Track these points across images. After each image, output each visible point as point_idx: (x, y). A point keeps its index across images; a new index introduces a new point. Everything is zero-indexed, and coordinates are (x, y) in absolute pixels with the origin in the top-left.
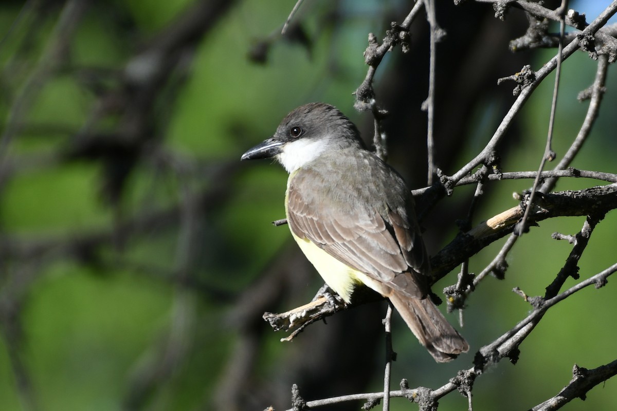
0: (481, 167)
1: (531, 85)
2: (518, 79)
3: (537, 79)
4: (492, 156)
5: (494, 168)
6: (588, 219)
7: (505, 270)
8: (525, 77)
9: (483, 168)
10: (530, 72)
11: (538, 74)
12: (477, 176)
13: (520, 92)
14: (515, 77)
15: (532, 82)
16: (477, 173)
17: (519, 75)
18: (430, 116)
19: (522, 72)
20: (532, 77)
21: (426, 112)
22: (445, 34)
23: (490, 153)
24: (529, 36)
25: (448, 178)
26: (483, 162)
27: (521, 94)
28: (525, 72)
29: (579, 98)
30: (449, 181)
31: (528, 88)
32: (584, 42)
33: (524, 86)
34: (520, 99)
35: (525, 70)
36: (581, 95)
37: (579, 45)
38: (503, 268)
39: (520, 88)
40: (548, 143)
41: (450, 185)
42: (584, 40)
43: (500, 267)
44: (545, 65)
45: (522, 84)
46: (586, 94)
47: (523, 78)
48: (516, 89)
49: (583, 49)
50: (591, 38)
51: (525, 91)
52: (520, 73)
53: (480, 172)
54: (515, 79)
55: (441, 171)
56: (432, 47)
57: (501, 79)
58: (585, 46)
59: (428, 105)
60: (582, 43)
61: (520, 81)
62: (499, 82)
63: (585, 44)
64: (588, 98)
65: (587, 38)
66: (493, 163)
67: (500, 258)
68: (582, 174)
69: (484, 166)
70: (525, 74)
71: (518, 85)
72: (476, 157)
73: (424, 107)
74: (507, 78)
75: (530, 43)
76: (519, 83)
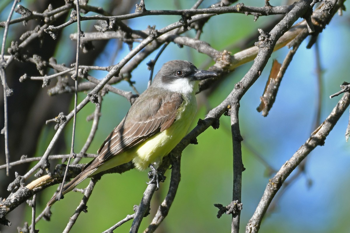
0: (39, 170)
1: (64, 123)
2: (57, 120)
3: (67, 120)
4: (45, 164)
5: (47, 170)
6: (92, 180)
7: (51, 216)
8: (61, 119)
9: (40, 170)
10: (63, 116)
11: (68, 117)
12: (37, 175)
13: (58, 128)
14: (55, 119)
15: (65, 121)
16: (37, 174)
17: (58, 118)
18: (6, 137)
19: (59, 116)
20: (64, 119)
21: (4, 135)
22: (12, 91)
23: (44, 162)
24: (58, 87)
25: (22, 177)
26: (40, 167)
27: (59, 129)
28: (60, 117)
29: (87, 120)
30: (22, 179)
31: (63, 125)
32: (92, 98)
33: (61, 124)
34: (59, 131)
35: (61, 115)
36: (88, 118)
37: (89, 100)
38: (49, 215)
39: (58, 125)
40: (72, 149)
41: (23, 180)
42: (92, 97)
43: (47, 214)
44: (71, 112)
45: (59, 123)
46: (91, 117)
47: (60, 120)
48: (56, 126)
49: (92, 102)
50: (96, 96)
51: (61, 127)
52: (58, 117)
53: (39, 173)
54: (55, 120)
55: (17, 174)
56: (5, 99)
57: (48, 121)
58: (92, 100)
59: (5, 131)
60: (91, 98)
61: (58, 121)
62: (46, 123)
63: (93, 99)
64: (92, 119)
65: (94, 96)
66: (46, 167)
67: (47, 209)
68: (88, 156)
69: (41, 169)
70: (60, 118)
71: (57, 124)
72: (36, 164)
73: (2, 133)
74: (51, 120)
75: (58, 91)
76: (58, 123)
